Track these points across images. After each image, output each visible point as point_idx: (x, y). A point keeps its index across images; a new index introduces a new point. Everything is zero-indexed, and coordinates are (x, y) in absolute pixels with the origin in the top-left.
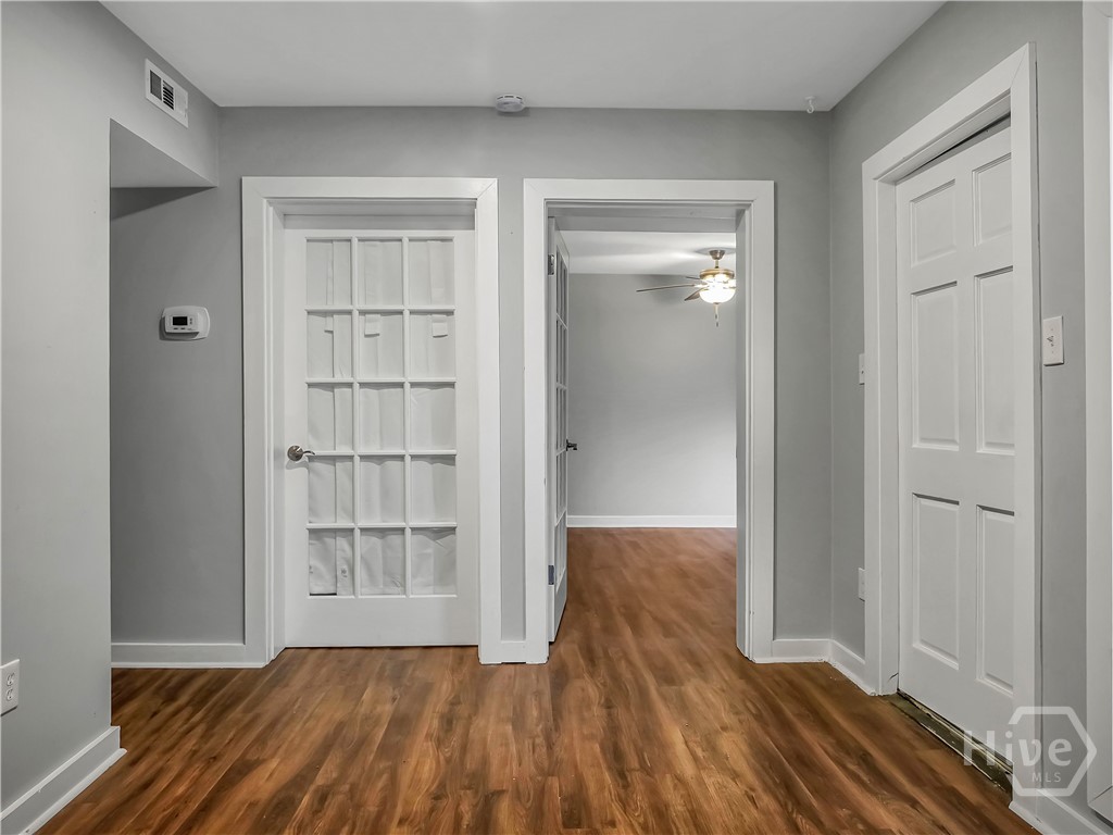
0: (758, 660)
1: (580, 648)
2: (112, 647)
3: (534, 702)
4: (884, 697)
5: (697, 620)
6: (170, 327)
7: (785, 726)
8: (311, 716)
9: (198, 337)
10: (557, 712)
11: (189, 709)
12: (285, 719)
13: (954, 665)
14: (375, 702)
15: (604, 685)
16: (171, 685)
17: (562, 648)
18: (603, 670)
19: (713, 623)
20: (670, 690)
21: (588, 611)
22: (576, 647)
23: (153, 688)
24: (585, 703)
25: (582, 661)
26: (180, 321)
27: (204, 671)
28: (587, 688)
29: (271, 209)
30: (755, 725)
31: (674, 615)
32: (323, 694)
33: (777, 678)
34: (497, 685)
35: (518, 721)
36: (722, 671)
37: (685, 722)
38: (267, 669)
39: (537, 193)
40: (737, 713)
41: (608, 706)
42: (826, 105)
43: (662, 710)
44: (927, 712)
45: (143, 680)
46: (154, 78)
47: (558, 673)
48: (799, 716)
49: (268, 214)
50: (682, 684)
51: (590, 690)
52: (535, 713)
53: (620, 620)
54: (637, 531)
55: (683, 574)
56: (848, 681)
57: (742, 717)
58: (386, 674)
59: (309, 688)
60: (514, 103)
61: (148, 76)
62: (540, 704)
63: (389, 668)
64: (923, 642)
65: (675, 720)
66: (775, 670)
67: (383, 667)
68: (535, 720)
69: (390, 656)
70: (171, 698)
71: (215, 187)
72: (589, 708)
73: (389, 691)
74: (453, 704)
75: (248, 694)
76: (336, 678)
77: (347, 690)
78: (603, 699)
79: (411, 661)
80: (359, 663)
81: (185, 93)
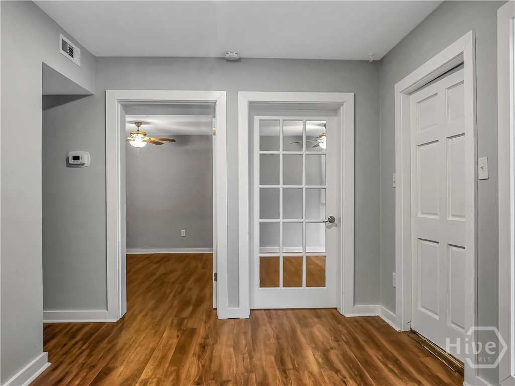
0: (347, 315)
2: (44, 313)
3: (243, 337)
4: (405, 332)
6: (71, 161)
7: (360, 347)
8: (139, 345)
9: (84, 166)
10: (254, 341)
11: (81, 343)
12: (127, 346)
13: (437, 317)
14: (169, 338)
15: (276, 328)
16: (72, 330)
18: (275, 321)
20: (307, 330)
23: (64, 332)
24: (267, 337)
25: (265, 317)
26: (76, 158)
27: (88, 324)
28: (267, 330)
29: (120, 105)
30: (346, 346)
32: (145, 334)
33: (356, 324)
34: (226, 329)
35: (236, 347)
36: (330, 321)
37: (313, 345)
38: (118, 322)
39: (244, 98)
40: (337, 341)
41: (278, 338)
42: (378, 59)
43: (303, 341)
44: (424, 339)
45: (60, 328)
46: (64, 43)
47: (254, 323)
48: (366, 342)
49: (118, 108)
50: (312, 327)
51: (269, 331)
52: (244, 342)
56: (388, 325)
57: (340, 343)
58: (174, 324)
59: (138, 331)
60: (234, 56)
61: (61, 42)
62: (246, 338)
63: (175, 321)
64: (422, 307)
65: (309, 344)
66: (355, 320)
67: (172, 321)
68: (244, 346)
69: (176, 316)
70: (73, 337)
71: (93, 95)
72: (269, 340)
73: (175, 333)
74: (205, 338)
75: (109, 335)
76: (150, 327)
77: (156, 332)
78: (275, 335)
79: (185, 318)
80: (161, 320)
81: (79, 50)
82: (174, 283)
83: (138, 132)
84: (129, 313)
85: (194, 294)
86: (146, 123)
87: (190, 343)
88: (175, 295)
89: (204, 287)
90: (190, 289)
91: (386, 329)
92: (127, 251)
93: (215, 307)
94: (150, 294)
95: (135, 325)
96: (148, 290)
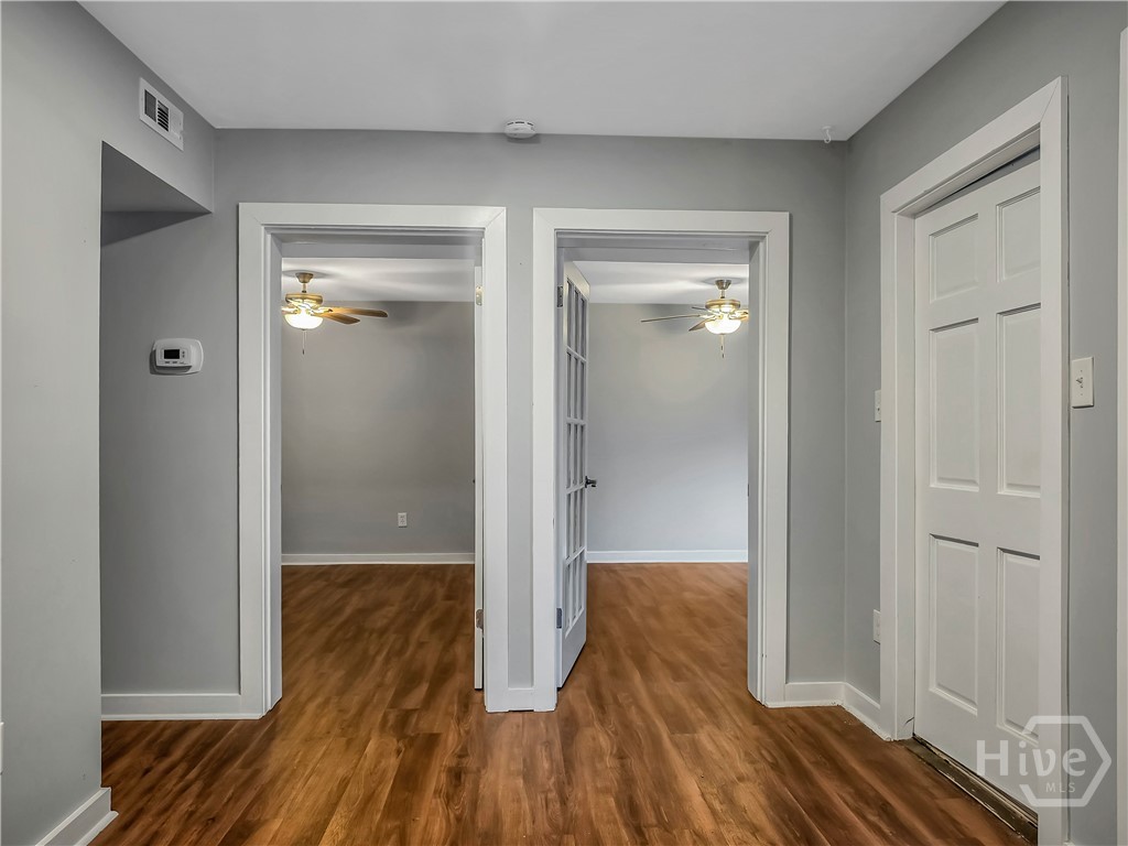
0: (771, 705)
1: (588, 693)
2: (103, 698)
3: (544, 753)
4: (901, 742)
5: (705, 660)
6: (161, 361)
7: (802, 775)
8: (313, 771)
9: (190, 371)
10: (569, 763)
11: (183, 766)
12: (286, 775)
13: (973, 710)
14: (380, 756)
15: (616, 733)
16: (163, 738)
17: (570, 693)
18: (613, 717)
19: (723, 665)
20: (683, 738)
21: (595, 653)
22: (584, 692)
23: (144, 742)
24: (597, 754)
25: (591, 708)
26: (172, 354)
27: (198, 723)
28: (597, 738)
29: (269, 236)
30: (772, 775)
31: (682, 657)
32: (324, 748)
33: (792, 724)
34: (504, 735)
35: (528, 775)
36: (735, 717)
37: (700, 772)
38: (264, 720)
39: (547, 223)
40: (753, 762)
41: (621, 757)
42: (844, 137)
43: (677, 761)
44: (945, 758)
45: (134, 733)
46: (149, 99)
47: (567, 722)
48: (816, 764)
49: (265, 241)
50: (695, 731)
51: (601, 739)
52: (546, 765)
53: (628, 663)
54: (640, 567)
55: (689, 613)
56: (862, 726)
57: (759, 766)
58: (389, 724)
59: (309, 740)
60: (525, 129)
61: (142, 96)
62: (551, 755)
63: (392, 718)
64: (940, 685)
65: (690, 770)
66: (789, 714)
67: (385, 717)
68: (546, 773)
69: (392, 706)
70: (164, 753)
71: (209, 213)
72: (602, 759)
73: (393, 743)
74: (460, 756)
75: (246, 747)
76: (337, 730)
77: (349, 743)
78: (615, 749)
79: (414, 710)
80: (360, 713)
81: (181, 114)
82: (383, 632)
83: (304, 296)
84: (290, 698)
85: (430, 657)
86: (323, 275)
87: (426, 768)
88: (387, 660)
89: (452, 641)
90: (421, 645)
91: (858, 736)
92: (283, 559)
93: (478, 685)
94: (331, 657)
95: (304, 724)
96: (328, 647)
